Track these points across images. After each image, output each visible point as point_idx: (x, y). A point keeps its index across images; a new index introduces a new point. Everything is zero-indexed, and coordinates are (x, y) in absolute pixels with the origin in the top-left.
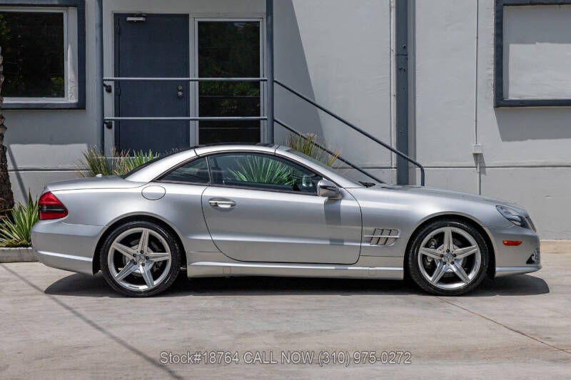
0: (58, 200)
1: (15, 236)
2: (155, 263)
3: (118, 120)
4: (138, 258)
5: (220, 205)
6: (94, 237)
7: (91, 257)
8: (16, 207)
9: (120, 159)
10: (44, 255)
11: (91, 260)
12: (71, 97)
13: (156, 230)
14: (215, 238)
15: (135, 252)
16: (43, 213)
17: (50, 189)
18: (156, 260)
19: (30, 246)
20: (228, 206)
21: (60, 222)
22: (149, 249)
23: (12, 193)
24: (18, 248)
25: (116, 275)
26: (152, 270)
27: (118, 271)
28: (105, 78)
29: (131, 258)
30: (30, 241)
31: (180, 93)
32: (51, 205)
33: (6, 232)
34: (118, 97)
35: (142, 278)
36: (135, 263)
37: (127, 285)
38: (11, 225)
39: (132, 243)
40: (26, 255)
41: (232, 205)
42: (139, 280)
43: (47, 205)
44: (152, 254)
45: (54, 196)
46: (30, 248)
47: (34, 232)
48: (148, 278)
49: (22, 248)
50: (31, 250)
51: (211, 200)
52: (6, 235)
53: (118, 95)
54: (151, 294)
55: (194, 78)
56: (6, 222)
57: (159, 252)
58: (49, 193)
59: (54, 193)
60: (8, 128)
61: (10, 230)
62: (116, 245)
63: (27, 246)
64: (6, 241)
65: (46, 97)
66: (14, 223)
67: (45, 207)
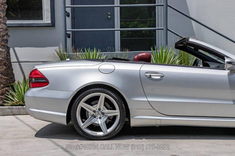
0: (42, 75)
1: (16, 99)
2: (108, 117)
3: (73, 31)
4: (97, 113)
5: (152, 77)
6: (67, 99)
7: (65, 113)
8: (16, 82)
9: (77, 54)
10: (33, 111)
11: (65, 115)
12: (47, 19)
13: (109, 95)
14: (150, 99)
15: (95, 109)
16: (32, 83)
17: (37, 67)
18: (109, 115)
19: (24, 105)
20: (159, 77)
21: (44, 89)
22: (105, 108)
23: (13, 75)
24: (17, 107)
25: (82, 124)
26: (106, 122)
27: (83, 122)
28: (66, 6)
29: (92, 113)
30: (25, 103)
31: (109, 17)
32: (37, 78)
33: (10, 97)
34: (73, 19)
35: (100, 127)
36: (95, 117)
37: (89, 132)
38: (13, 93)
39: (93, 103)
40: (22, 111)
41: (161, 77)
42: (97, 128)
43: (35, 78)
44: (106, 111)
45: (39, 72)
46: (24, 107)
47: (27, 96)
48: (103, 127)
49: (20, 107)
50: (25, 108)
51: (146, 73)
52: (10, 99)
53: (73, 18)
54: (106, 138)
55: (117, 5)
56: (10, 91)
57: (110, 109)
58: (36, 70)
59: (39, 70)
60: (10, 36)
61: (13, 96)
62: (82, 104)
63: (23, 105)
64: (10, 103)
65: (32, 20)
66: (15, 91)
67: (34, 79)
